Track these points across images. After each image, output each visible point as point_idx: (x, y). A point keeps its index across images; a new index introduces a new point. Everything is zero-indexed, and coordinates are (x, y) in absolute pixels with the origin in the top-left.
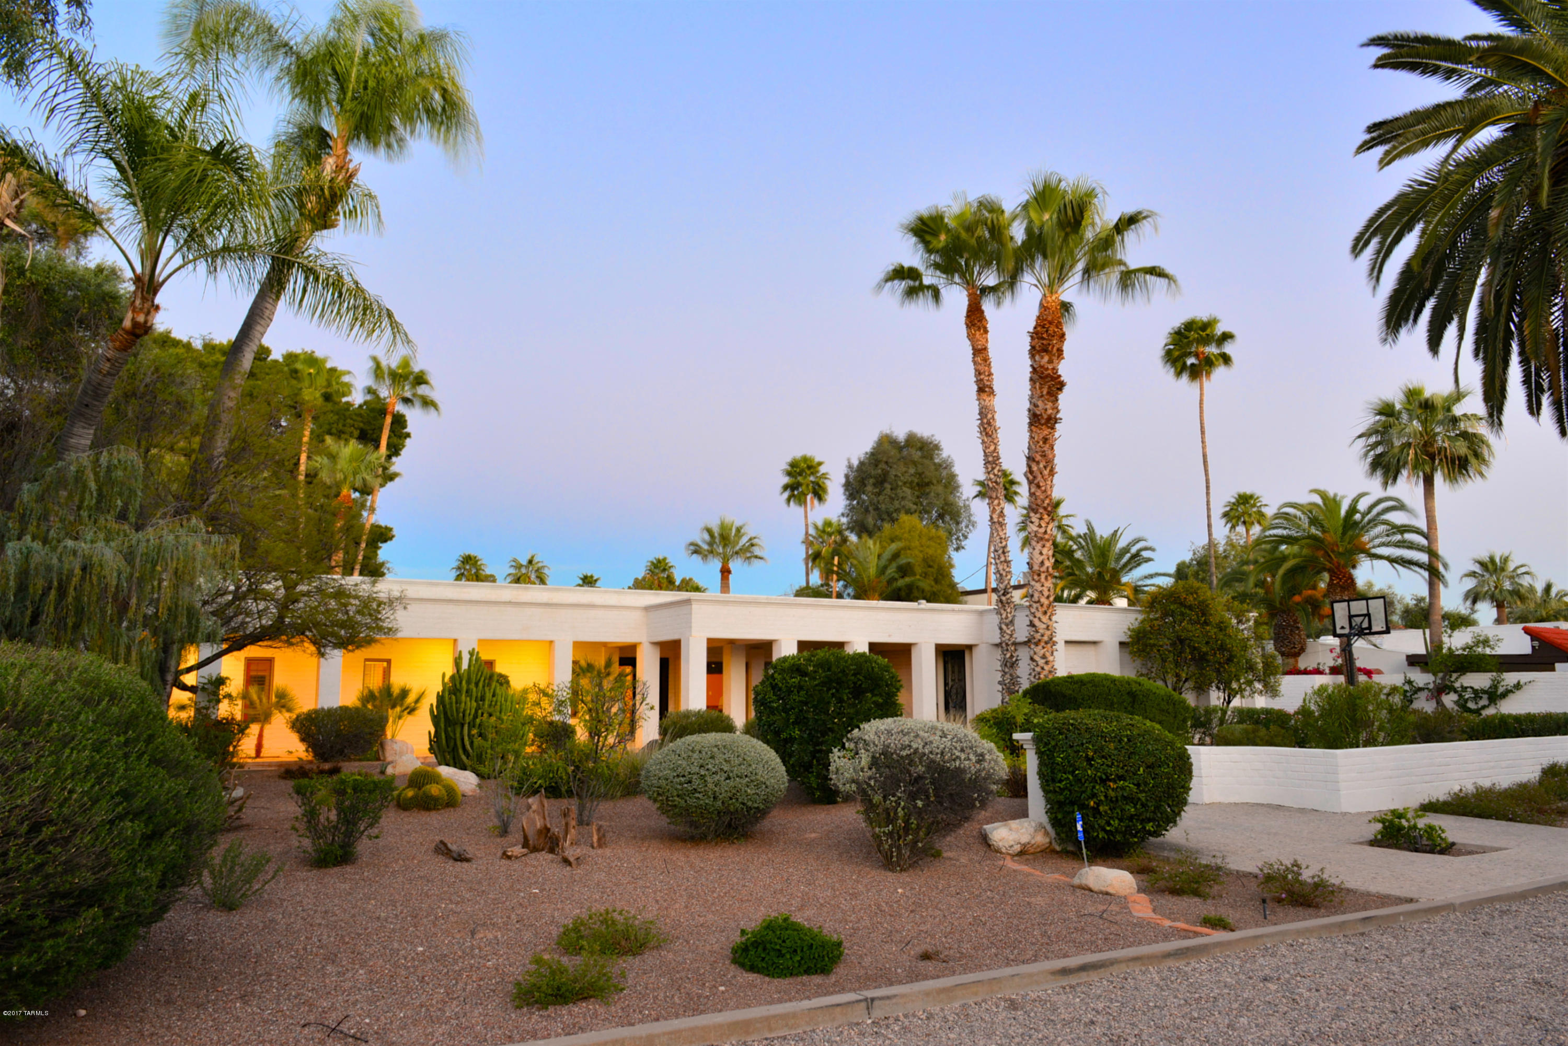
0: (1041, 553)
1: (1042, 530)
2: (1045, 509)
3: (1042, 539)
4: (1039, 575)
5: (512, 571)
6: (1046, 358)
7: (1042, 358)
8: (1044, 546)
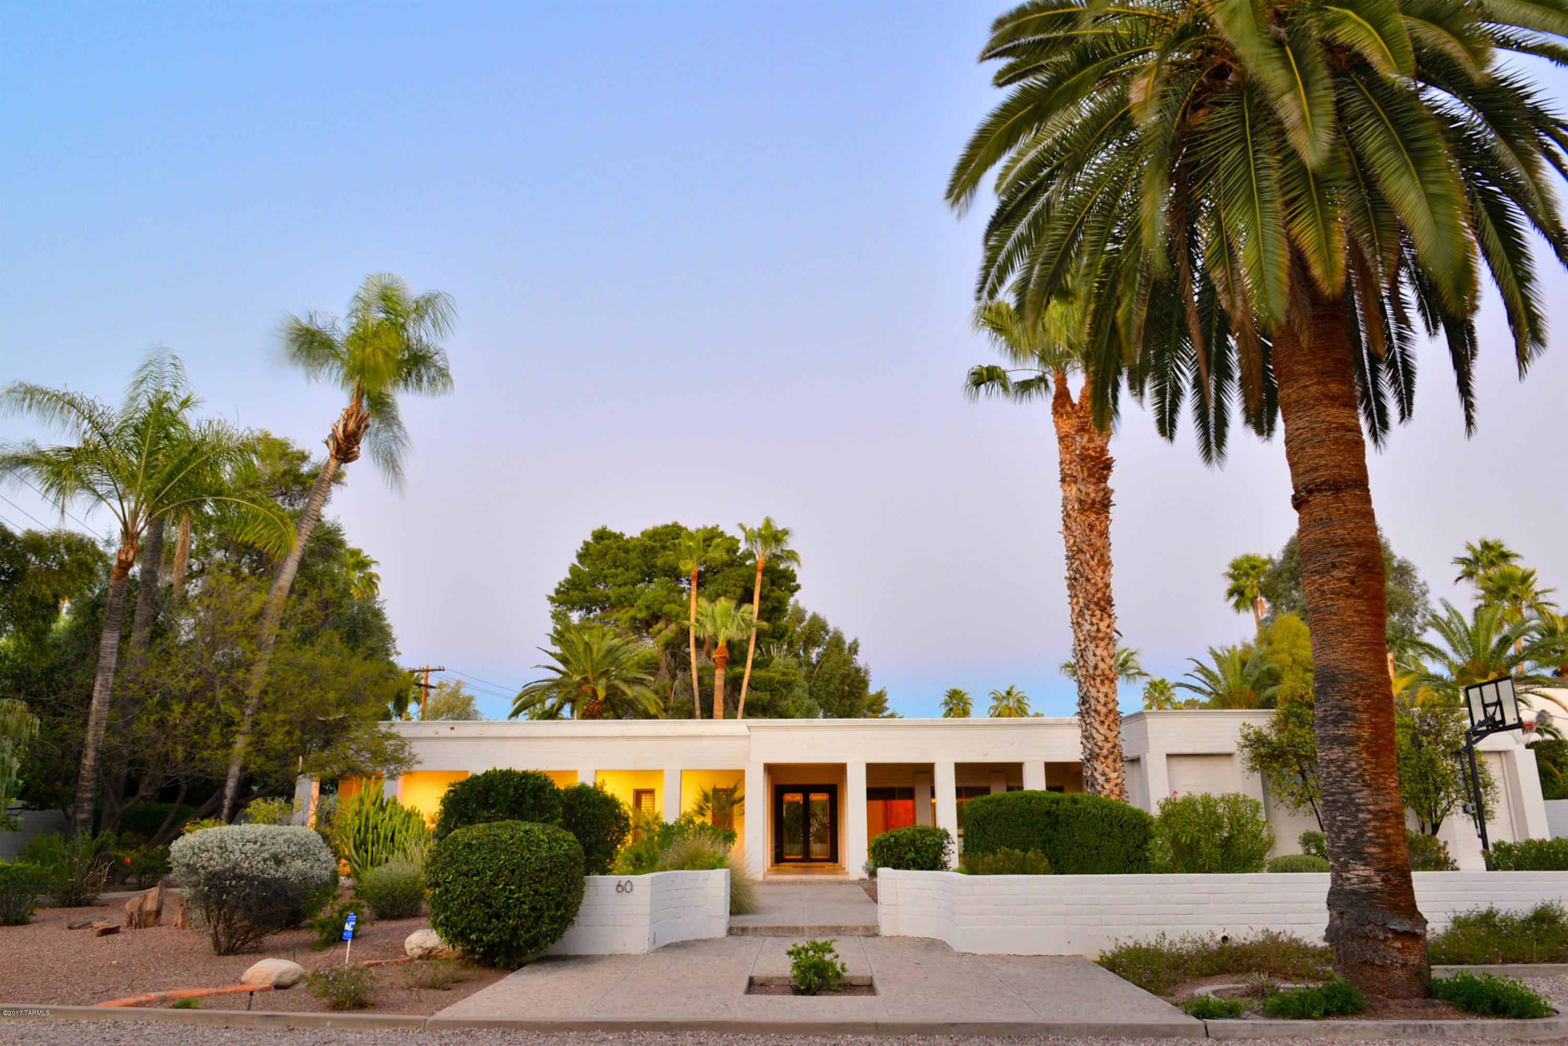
0: (1095, 655)
1: (1095, 628)
2: (1097, 604)
3: (1095, 638)
4: (1094, 680)
5: (995, 703)
6: (1086, 437)
7: (1082, 437)
8: (1097, 646)
